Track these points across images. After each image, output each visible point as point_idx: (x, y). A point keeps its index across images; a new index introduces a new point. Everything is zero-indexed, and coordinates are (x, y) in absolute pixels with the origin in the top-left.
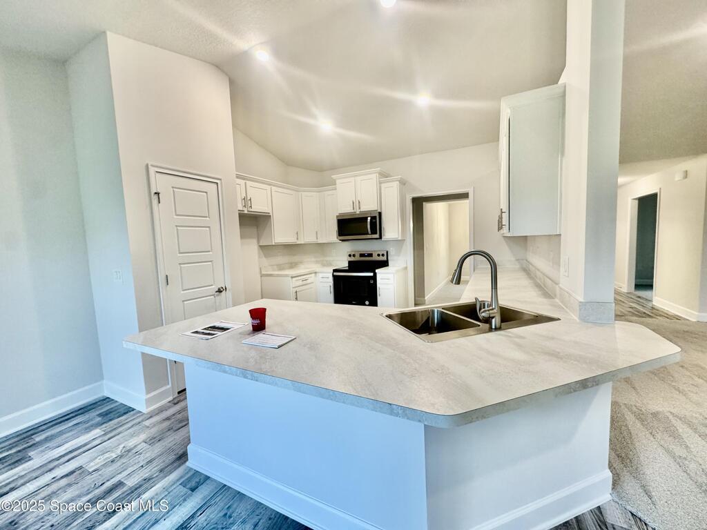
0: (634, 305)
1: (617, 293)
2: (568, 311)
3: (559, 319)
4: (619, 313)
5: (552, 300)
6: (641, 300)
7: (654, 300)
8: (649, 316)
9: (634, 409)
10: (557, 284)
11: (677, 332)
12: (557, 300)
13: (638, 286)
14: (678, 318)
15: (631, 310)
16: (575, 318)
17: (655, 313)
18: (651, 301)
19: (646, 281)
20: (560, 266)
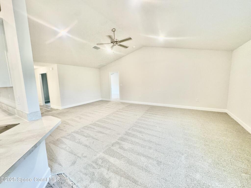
0: (46, 109)
1: (40, 106)
2: (23, 119)
3: (19, 124)
4: (42, 113)
5: (14, 116)
6: (47, 107)
7: (51, 106)
8: (51, 111)
9: (52, 142)
10: (15, 108)
11: (58, 113)
12: (17, 116)
13: (46, 102)
14: (57, 110)
15: (45, 111)
16: (27, 121)
17: (52, 110)
18: (50, 106)
19: (48, 101)
20: (15, 100)
